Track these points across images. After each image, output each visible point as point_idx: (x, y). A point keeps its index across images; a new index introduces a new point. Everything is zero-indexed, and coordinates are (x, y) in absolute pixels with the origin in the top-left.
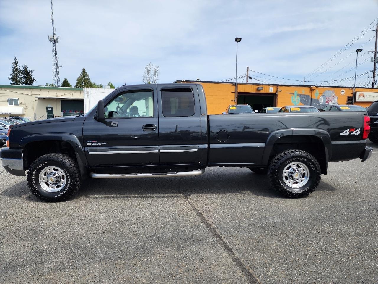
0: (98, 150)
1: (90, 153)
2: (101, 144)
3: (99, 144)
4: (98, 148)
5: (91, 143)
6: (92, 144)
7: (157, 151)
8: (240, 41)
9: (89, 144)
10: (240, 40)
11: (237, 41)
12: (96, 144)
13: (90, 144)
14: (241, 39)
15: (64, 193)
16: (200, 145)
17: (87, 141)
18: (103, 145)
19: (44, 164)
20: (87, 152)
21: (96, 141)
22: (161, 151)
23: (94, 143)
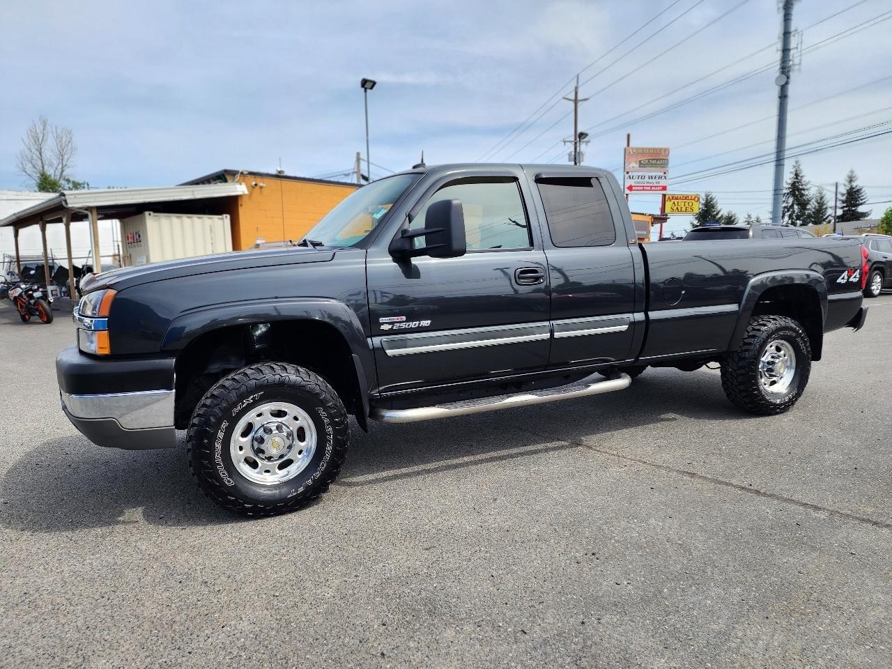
0: (409, 343)
1: (390, 352)
2: (418, 326)
3: (413, 325)
4: (409, 336)
5: (389, 323)
6: (394, 328)
7: (547, 336)
8: (372, 88)
9: (386, 327)
10: (371, 84)
11: (366, 86)
12: (404, 325)
13: (390, 327)
14: (374, 83)
15: (314, 481)
16: (631, 314)
17: (382, 320)
18: (422, 327)
19: (253, 399)
20: (382, 349)
21: (404, 318)
22: (557, 335)
23: (398, 324)
